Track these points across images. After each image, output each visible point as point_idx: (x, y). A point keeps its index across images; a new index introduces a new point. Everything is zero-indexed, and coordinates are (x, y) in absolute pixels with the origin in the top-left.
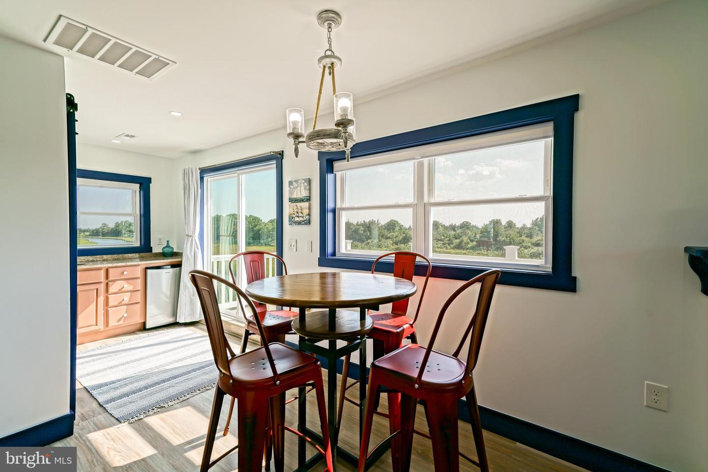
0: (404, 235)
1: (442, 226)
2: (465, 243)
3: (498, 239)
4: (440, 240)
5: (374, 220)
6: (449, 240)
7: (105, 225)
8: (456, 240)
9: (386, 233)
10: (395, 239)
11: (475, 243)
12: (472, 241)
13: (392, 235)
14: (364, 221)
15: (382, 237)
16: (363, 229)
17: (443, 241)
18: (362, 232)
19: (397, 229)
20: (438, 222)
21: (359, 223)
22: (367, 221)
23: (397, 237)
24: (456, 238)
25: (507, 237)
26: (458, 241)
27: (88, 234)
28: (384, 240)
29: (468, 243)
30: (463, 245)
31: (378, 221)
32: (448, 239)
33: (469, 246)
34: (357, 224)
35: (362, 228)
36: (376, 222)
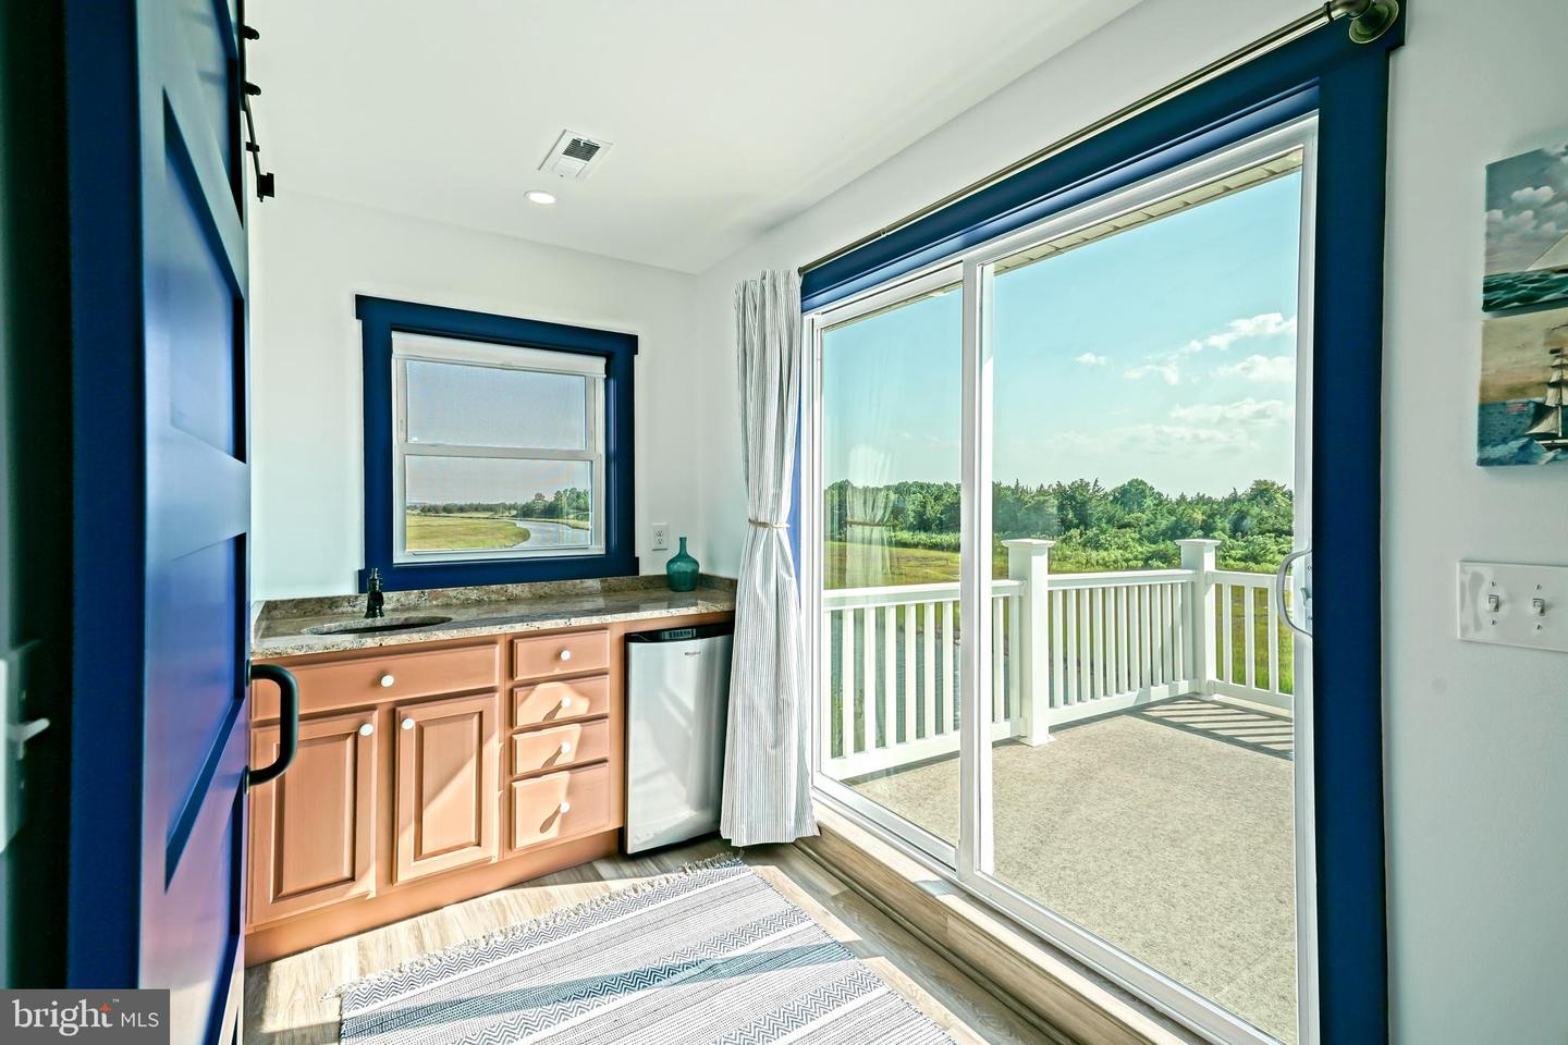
0: (1174, 518)
1: (1284, 494)
5: (1086, 480)
7: (539, 496)
9: (1119, 511)
10: (1145, 528)
13: (1137, 519)
14: (1059, 485)
15: (1107, 523)
16: (1056, 502)
18: (1054, 510)
19: (1149, 502)
20: (1273, 484)
21: (1046, 487)
22: (1066, 483)
23: (1150, 522)
27: (514, 512)
28: (1115, 530)
31: (1095, 484)
34: (1041, 491)
35: (1053, 501)
36: (1092, 485)
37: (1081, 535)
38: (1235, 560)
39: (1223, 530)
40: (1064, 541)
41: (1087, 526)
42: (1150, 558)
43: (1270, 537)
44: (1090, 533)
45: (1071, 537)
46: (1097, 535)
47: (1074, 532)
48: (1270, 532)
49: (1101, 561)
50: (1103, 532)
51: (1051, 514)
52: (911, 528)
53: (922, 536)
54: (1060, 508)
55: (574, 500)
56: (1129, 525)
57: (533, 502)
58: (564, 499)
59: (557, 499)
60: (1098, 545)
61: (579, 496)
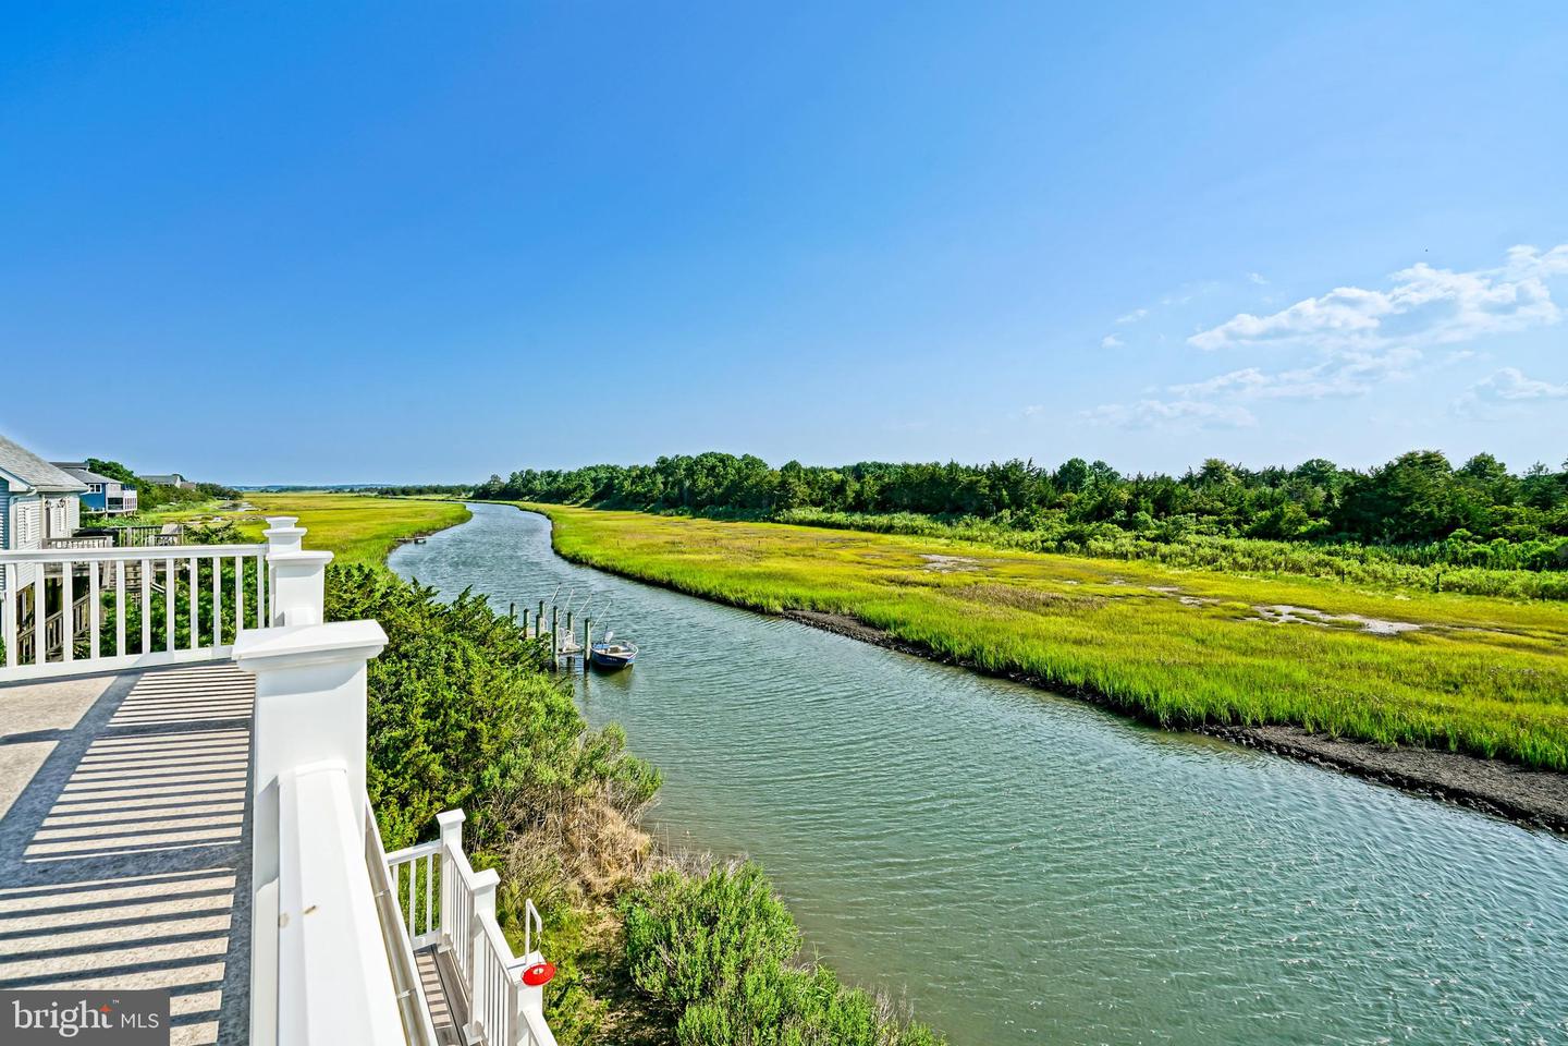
0: (1102, 499)
1: (1235, 473)
2: (1290, 521)
3: (1408, 509)
4: (1210, 513)
5: (1020, 460)
6: (1239, 512)
8: (1260, 514)
9: (1052, 493)
10: (1074, 509)
11: (1324, 521)
12: (1315, 515)
13: (1069, 499)
14: (993, 465)
15: (1036, 503)
17: (1219, 515)
18: (986, 491)
19: (1087, 482)
20: (1224, 463)
21: (980, 467)
22: (1001, 463)
23: (1080, 502)
24: (1263, 507)
25: (1440, 506)
26: (1267, 514)
28: (1045, 510)
29: (1301, 522)
30: (1283, 525)
31: (1030, 464)
32: (1235, 508)
33: (1303, 529)
34: (976, 471)
35: (985, 481)
36: (1026, 465)
37: (1011, 515)
38: (1148, 540)
39: (1147, 511)
40: (995, 522)
41: (1020, 507)
43: (1191, 517)
44: (1020, 513)
45: (1002, 518)
46: (1027, 516)
47: (1006, 513)
48: (1191, 511)
49: (1020, 542)
50: (1033, 513)
51: (984, 495)
52: (848, 509)
53: (857, 518)
54: (992, 488)
55: (529, 481)
56: (1060, 506)
57: (489, 484)
58: (520, 481)
59: (512, 481)
60: (1025, 525)
61: (534, 478)
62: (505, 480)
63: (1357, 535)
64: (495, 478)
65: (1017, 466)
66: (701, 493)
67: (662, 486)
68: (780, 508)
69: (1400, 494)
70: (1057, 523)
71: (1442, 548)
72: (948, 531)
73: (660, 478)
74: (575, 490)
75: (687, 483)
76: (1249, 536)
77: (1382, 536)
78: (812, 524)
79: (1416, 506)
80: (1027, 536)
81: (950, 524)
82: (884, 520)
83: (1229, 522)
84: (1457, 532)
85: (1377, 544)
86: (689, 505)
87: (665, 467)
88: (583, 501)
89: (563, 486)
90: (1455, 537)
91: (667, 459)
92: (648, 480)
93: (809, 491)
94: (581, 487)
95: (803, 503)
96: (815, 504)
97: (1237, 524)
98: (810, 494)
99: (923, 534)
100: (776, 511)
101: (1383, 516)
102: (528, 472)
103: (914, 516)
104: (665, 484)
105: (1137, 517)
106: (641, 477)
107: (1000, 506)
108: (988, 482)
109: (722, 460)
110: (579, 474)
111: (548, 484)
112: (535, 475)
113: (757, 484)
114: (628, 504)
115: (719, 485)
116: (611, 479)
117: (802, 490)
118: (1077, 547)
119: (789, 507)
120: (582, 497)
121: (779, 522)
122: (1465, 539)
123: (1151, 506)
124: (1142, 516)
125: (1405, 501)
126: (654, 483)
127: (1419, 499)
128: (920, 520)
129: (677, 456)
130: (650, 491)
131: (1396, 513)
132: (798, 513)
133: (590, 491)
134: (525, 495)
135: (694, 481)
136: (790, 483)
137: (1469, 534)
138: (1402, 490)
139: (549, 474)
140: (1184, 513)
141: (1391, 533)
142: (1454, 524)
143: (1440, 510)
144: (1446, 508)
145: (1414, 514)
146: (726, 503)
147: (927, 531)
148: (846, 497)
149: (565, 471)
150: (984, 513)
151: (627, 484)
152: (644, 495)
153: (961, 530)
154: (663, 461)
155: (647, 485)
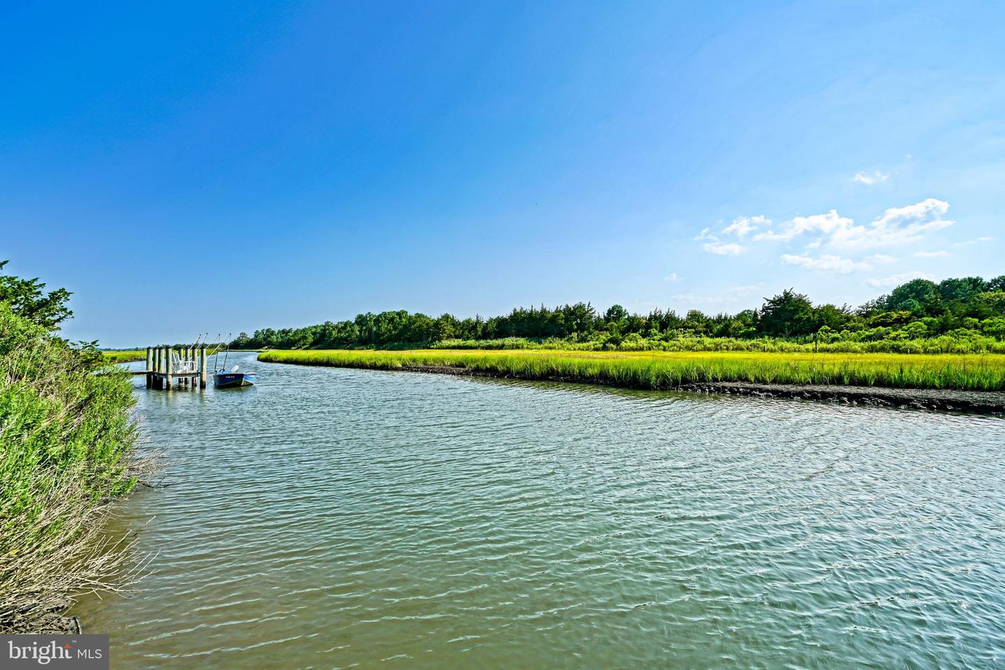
37: (578, 336)
38: (656, 341)
39: (656, 329)
40: (567, 340)
41: (582, 331)
42: (607, 342)
43: (681, 331)
44: (582, 334)
45: (572, 338)
46: (586, 336)
47: (574, 335)
48: (681, 328)
49: (581, 348)
50: (590, 334)
51: (561, 325)
52: (478, 338)
53: (483, 342)
54: (567, 319)
55: (268, 337)
56: (607, 330)
57: (239, 338)
58: (262, 336)
59: (256, 336)
60: (583, 340)
61: (272, 333)
62: (251, 336)
63: (771, 333)
64: (243, 335)
65: (581, 307)
66: (383, 335)
67: (358, 333)
68: (434, 340)
69: (792, 308)
70: (604, 336)
71: (815, 337)
72: (538, 346)
73: (357, 328)
74: (300, 340)
75: (375, 329)
76: (712, 337)
77: (784, 333)
78: (454, 348)
79: (801, 314)
80: (585, 345)
81: (540, 343)
82: (499, 342)
83: (700, 332)
84: (823, 328)
85: (781, 336)
86: (375, 343)
87: (361, 320)
88: (305, 347)
89: (292, 338)
90: (822, 331)
91: (362, 315)
92: (348, 329)
93: (453, 330)
94: (304, 338)
95: (449, 337)
96: (457, 337)
97: (705, 333)
98: (454, 332)
99: (523, 348)
100: (431, 342)
101: (785, 321)
102: (268, 330)
103: (518, 339)
104: (360, 331)
105: (650, 332)
106: (344, 328)
107: (571, 330)
108: (564, 316)
109: (399, 314)
110: (304, 330)
111: (282, 337)
112: (273, 332)
113: (420, 326)
114: (335, 345)
115: (395, 328)
116: (324, 330)
117: (449, 329)
118: (614, 347)
119: (440, 339)
120: (304, 345)
121: (433, 348)
122: (826, 331)
123: (658, 325)
124: (653, 331)
125: (795, 311)
126: (352, 331)
127: (802, 311)
128: (521, 341)
129: (369, 313)
130: (349, 336)
131: (791, 319)
132: (445, 343)
133: (310, 339)
134: (264, 345)
135: (379, 327)
136: (441, 324)
137: (829, 328)
138: (793, 306)
139: (284, 332)
140: (677, 329)
141: (789, 331)
142: (821, 324)
143: (814, 316)
144: (817, 315)
145: (800, 319)
146: (400, 340)
147: (525, 346)
148: (477, 332)
149: (294, 329)
150: (561, 335)
151: (334, 333)
152: (346, 339)
153: (547, 344)
154: (360, 317)
155: (347, 332)
